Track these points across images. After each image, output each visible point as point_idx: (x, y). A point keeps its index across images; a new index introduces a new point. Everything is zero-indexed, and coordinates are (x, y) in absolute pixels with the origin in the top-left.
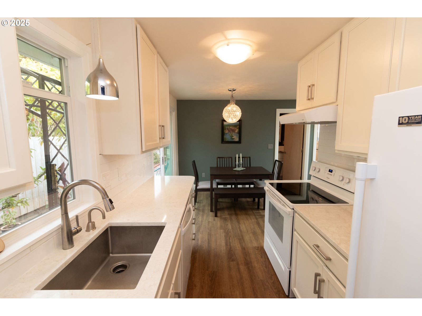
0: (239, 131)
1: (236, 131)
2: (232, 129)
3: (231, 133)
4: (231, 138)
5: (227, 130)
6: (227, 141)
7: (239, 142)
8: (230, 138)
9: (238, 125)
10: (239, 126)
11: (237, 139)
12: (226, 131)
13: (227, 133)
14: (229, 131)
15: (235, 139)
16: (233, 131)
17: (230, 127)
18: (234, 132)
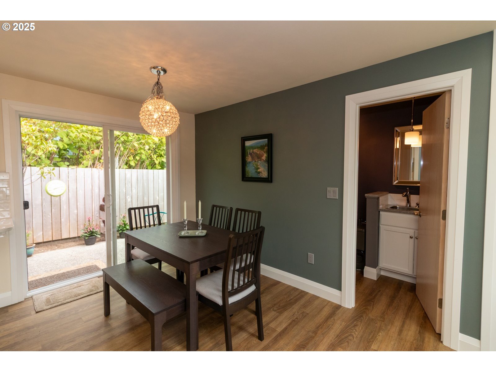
0: (267, 156)
1: (263, 158)
2: (257, 153)
3: (255, 161)
4: (256, 172)
5: (250, 156)
6: (250, 176)
7: (269, 180)
8: (254, 171)
9: (265, 146)
10: (267, 147)
11: (265, 174)
12: (249, 159)
13: (250, 162)
14: (253, 158)
15: (262, 173)
16: (259, 157)
17: (254, 150)
18: (260, 160)
